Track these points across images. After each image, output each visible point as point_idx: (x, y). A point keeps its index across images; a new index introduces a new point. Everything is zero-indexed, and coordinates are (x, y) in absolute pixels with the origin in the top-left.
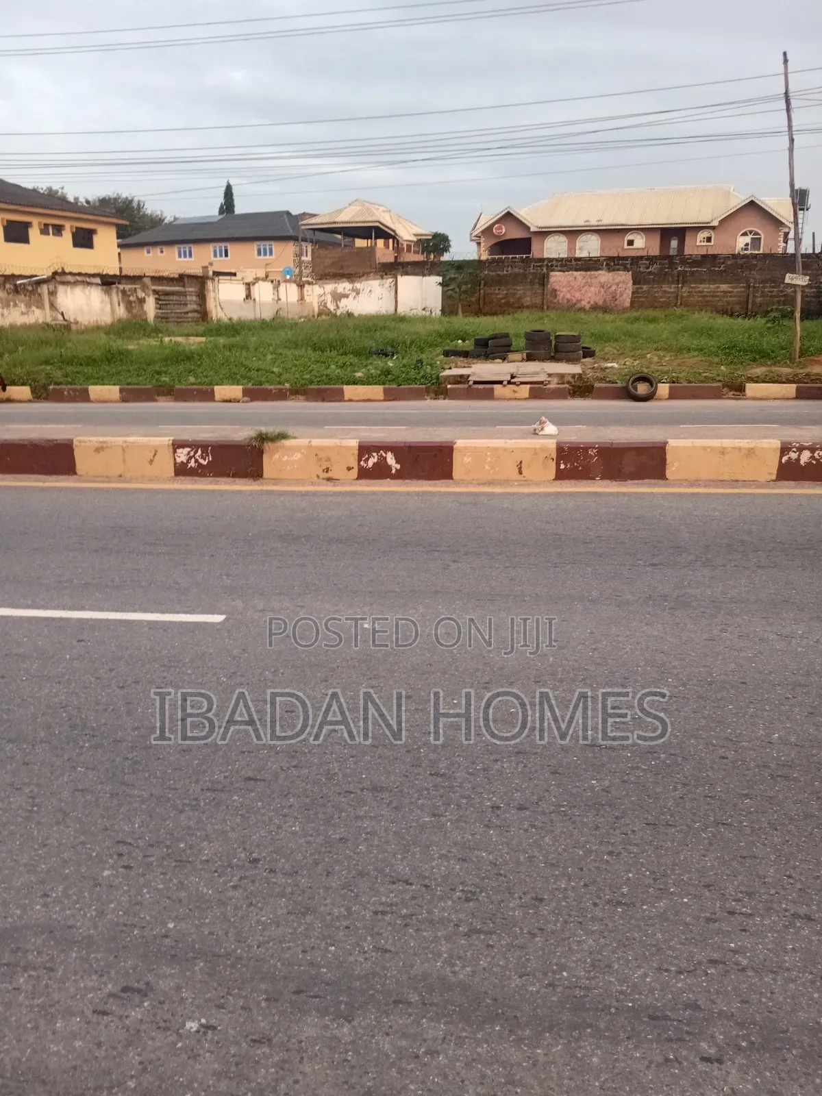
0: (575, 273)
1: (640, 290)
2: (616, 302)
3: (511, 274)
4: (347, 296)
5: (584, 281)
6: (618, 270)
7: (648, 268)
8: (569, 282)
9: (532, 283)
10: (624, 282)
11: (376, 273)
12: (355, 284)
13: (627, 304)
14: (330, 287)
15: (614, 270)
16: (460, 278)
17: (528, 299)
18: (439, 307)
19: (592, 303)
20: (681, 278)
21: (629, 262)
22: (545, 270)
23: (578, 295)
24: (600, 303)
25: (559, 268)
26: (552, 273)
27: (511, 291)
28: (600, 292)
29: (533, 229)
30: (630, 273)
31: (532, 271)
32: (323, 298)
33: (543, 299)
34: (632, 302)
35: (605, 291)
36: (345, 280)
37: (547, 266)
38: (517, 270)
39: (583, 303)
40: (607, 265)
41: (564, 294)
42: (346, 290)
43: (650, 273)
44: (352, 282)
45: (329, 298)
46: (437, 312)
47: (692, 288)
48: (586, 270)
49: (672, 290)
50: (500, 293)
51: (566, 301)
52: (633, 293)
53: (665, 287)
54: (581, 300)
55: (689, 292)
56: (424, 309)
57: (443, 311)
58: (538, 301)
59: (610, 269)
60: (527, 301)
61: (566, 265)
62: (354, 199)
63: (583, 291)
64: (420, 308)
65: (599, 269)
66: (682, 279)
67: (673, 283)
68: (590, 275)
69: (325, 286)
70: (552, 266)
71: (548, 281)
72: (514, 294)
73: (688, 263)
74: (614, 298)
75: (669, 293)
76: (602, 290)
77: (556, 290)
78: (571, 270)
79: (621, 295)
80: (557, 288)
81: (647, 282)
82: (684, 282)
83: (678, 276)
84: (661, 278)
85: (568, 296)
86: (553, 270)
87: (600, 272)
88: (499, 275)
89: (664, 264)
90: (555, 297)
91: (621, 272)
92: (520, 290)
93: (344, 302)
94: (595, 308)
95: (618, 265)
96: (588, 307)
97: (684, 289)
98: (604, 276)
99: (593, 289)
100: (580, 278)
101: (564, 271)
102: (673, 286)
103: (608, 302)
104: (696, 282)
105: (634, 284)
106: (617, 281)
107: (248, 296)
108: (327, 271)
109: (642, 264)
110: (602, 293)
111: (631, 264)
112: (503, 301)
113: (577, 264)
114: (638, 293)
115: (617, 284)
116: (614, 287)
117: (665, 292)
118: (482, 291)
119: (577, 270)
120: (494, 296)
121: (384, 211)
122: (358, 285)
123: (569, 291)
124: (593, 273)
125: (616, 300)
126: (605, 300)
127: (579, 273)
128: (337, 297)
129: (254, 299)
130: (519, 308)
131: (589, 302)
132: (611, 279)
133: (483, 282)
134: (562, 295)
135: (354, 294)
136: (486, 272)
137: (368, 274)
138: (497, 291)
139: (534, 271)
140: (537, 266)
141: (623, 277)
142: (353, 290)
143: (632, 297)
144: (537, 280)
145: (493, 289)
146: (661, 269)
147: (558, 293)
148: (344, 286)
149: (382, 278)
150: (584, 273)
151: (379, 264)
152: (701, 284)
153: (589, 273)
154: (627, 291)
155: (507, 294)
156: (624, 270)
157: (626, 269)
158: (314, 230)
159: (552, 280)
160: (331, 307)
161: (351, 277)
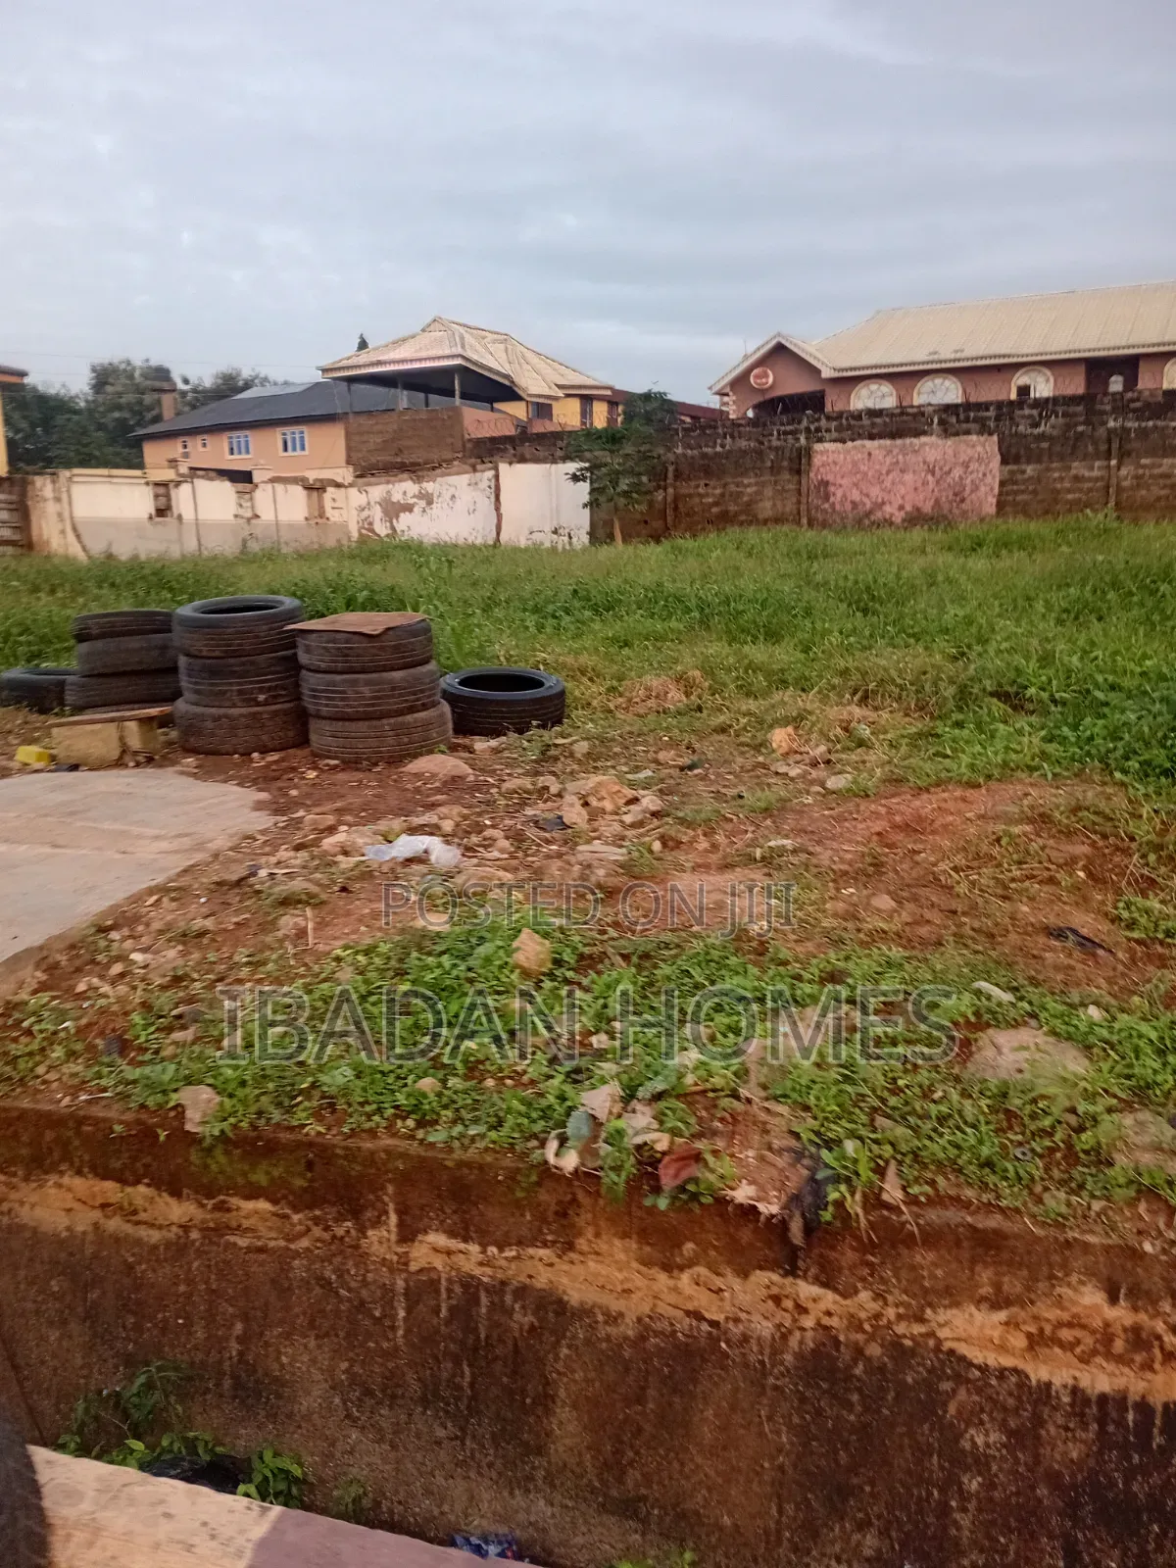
0: (868, 443)
1: (1019, 477)
2: (964, 506)
3: (730, 451)
4: (409, 508)
5: (888, 460)
6: (968, 432)
7: (1036, 425)
8: (855, 464)
9: (775, 470)
10: (979, 460)
11: (462, 460)
12: (425, 485)
13: (990, 506)
14: (377, 492)
15: (957, 434)
16: (616, 462)
17: (768, 504)
18: (587, 526)
19: (908, 508)
20: (1115, 445)
21: (992, 413)
22: (803, 440)
23: (875, 492)
24: (927, 508)
25: (835, 435)
26: (818, 447)
27: (733, 488)
28: (925, 483)
29: (826, 373)
30: (995, 438)
31: (775, 443)
32: (366, 513)
33: (799, 502)
34: (1000, 505)
35: (938, 482)
36: (405, 475)
37: (808, 430)
38: (743, 444)
39: (888, 509)
40: (942, 422)
41: (846, 492)
42: (410, 494)
43: (1042, 437)
44: (419, 480)
45: (377, 513)
46: (582, 538)
47: (1144, 467)
48: (893, 436)
49: (1096, 473)
50: (707, 493)
51: (848, 506)
52: (1002, 484)
53: (1078, 468)
54: (883, 503)
55: (1137, 477)
56: (555, 532)
57: (592, 534)
58: (789, 507)
59: (947, 431)
60: (766, 508)
61: (849, 427)
62: (429, 320)
63: (888, 484)
64: (548, 528)
65: (924, 433)
66: (1120, 447)
67: (1097, 456)
68: (903, 450)
69: (369, 489)
70: (818, 430)
71: (809, 464)
72: (740, 494)
73: (1135, 411)
74: (959, 497)
75: (1090, 479)
76: (930, 477)
77: (827, 484)
78: (860, 437)
79: (975, 488)
80: (830, 478)
81: (1034, 457)
82: (1124, 455)
83: (1109, 441)
84: (1069, 446)
85: (856, 496)
86: (820, 440)
87: (924, 439)
88: (704, 456)
89: (1075, 415)
90: (827, 498)
91: (974, 438)
92: (749, 485)
93: (404, 522)
94: (915, 519)
95: (967, 420)
96: (898, 517)
97: (1124, 472)
98: (933, 447)
99: (909, 477)
100: (878, 454)
101: (844, 441)
102: (1097, 464)
103: (946, 507)
104: (1152, 452)
105: (1004, 461)
106: (963, 457)
107: (161, 512)
108: (373, 460)
109: (1023, 417)
110: (931, 486)
111: (998, 419)
112: (715, 510)
113: (873, 425)
114: (1016, 483)
115: (966, 465)
116: (957, 473)
117: (1077, 478)
118: (670, 491)
119: (872, 437)
120: (697, 500)
121: (494, 341)
122: (429, 486)
123: (856, 485)
124: (908, 441)
125: (963, 500)
126: (937, 502)
127: (876, 443)
128: (393, 510)
129: (180, 517)
130: (750, 523)
131: (901, 508)
132: (950, 452)
133: (671, 469)
134: (839, 493)
135: (423, 503)
136: (679, 451)
137: (449, 462)
138: (701, 490)
139: (779, 443)
140: (786, 433)
141: (979, 449)
142: (421, 496)
143: (1000, 494)
144: (785, 464)
145: (693, 483)
146: (1068, 427)
147: (832, 489)
148: (403, 489)
149: (475, 470)
150: (888, 442)
151: (470, 440)
152: (1164, 456)
153: (899, 442)
154: (989, 479)
155: (723, 495)
156: (980, 433)
157: (984, 430)
158: (351, 380)
159: (817, 460)
160: (382, 529)
161: (414, 469)
